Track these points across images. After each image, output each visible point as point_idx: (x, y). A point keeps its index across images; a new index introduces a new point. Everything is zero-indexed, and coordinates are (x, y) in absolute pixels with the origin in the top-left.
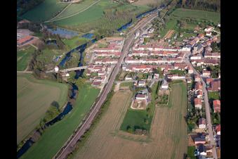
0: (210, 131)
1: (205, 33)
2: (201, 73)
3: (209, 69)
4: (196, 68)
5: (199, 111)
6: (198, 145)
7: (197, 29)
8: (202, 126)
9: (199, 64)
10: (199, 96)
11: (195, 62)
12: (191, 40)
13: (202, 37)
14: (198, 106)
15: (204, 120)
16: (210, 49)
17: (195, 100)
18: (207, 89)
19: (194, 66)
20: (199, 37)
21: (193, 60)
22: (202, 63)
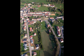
0: (28, 38)
1: (28, 6)
2: (26, 19)
3: (29, 18)
4: (25, 18)
5: (25, 31)
6: (24, 42)
7: (25, 4)
8: (26, 36)
9: (25, 16)
10: (25, 27)
11: (24, 16)
12: (23, 8)
13: (27, 7)
14: (25, 30)
15: (26, 34)
16: (29, 11)
17: (24, 28)
18: (28, 24)
19: (24, 17)
20: (26, 7)
21: (24, 15)
22: (27, 16)
